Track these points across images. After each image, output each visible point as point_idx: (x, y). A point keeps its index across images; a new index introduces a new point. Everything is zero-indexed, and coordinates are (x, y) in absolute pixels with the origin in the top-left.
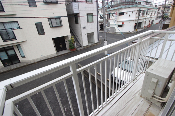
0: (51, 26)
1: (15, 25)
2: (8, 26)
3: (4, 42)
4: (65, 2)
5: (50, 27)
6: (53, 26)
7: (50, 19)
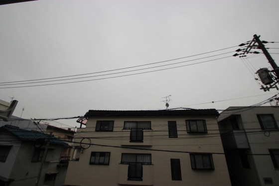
0: (194, 167)
1: (147, 160)
2: (140, 159)
3: (128, 179)
4: (219, 130)
5: (192, 169)
6: (198, 167)
7: (193, 155)
